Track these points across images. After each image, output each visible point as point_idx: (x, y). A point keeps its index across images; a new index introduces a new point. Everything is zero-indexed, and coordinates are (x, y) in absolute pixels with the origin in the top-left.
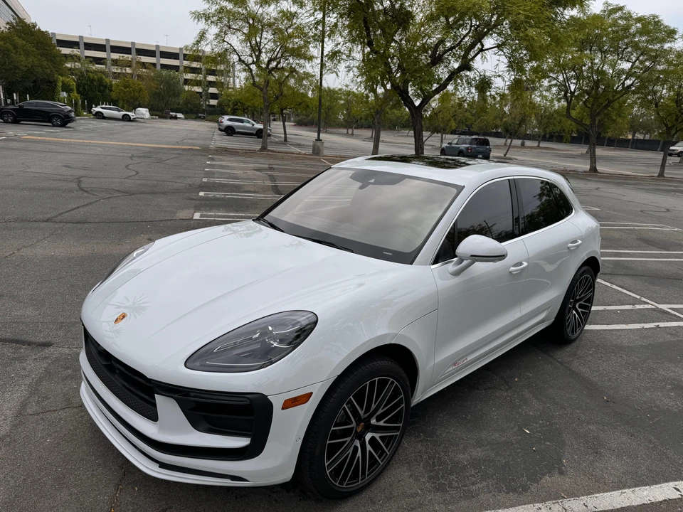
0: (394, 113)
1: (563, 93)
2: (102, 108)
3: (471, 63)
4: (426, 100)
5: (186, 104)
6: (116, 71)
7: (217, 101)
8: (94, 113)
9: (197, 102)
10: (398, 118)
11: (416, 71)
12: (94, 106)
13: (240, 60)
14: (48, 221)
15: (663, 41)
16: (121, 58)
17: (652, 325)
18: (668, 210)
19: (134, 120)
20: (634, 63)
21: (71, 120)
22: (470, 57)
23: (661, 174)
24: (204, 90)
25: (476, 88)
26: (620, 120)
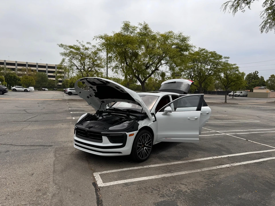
0: (132, 85)
1: (190, 76)
2: (16, 87)
3: (158, 68)
4: (145, 80)
5: (49, 85)
6: (20, 73)
7: (61, 83)
8: (12, 89)
9: (54, 84)
10: (133, 87)
11: (142, 71)
12: (11, 87)
13: (77, 68)
14: (25, 121)
15: (218, 59)
16: (23, 68)
17: (214, 135)
18: (225, 111)
19: (29, 91)
20: (211, 66)
21: (6, 92)
22: (158, 66)
23: (226, 102)
24: (56, 79)
25: (161, 75)
26: (211, 85)
